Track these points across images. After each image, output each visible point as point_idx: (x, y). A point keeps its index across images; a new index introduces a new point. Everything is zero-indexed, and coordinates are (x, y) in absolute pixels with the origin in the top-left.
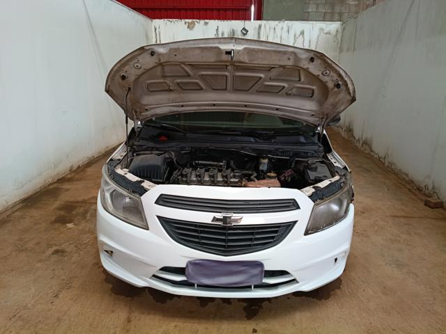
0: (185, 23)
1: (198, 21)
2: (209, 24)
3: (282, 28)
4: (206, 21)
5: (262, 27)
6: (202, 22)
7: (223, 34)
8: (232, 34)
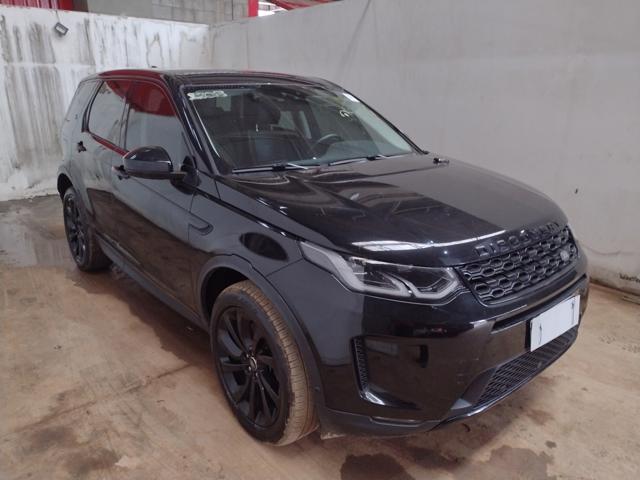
3: (125, 28)
5: (92, 24)
7: (16, 31)
8: (37, 33)
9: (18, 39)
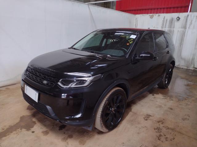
0: (149, 16)
1: (155, 14)
2: (161, 16)
4: (159, 14)
6: (157, 15)
7: (167, 20)
8: (172, 20)
9: (166, 22)
